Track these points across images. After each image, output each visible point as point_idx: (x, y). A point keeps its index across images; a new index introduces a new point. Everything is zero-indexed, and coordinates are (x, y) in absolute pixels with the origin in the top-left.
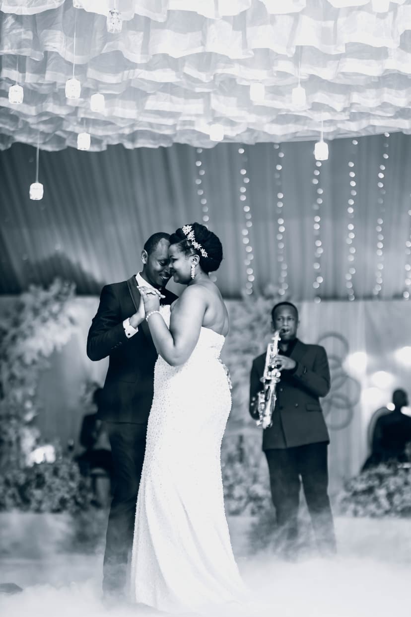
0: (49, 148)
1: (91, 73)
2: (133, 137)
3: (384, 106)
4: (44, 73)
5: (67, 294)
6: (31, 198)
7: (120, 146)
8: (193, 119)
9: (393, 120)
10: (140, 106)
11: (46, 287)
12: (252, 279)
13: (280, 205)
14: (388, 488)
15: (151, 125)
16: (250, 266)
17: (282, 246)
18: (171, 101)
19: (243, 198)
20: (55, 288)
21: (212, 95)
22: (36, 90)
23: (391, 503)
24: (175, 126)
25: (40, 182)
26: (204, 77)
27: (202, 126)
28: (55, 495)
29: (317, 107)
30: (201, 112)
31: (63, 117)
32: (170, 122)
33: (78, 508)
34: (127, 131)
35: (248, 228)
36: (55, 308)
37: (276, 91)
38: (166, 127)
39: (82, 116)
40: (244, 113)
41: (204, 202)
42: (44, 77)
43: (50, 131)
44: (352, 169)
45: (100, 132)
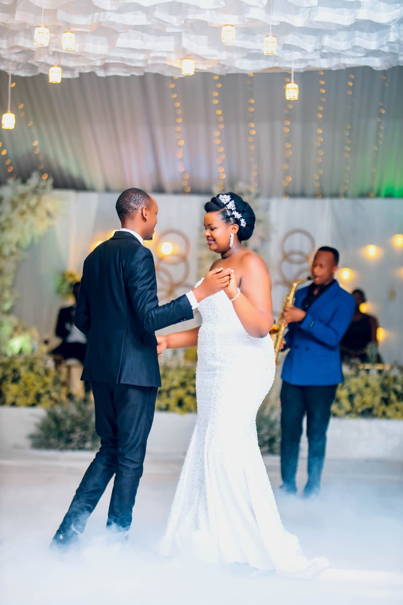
0: (22, 74)
1: (62, 15)
2: (105, 67)
3: (355, 48)
4: (14, 12)
5: (44, 188)
6: (3, 127)
7: (92, 74)
8: (165, 55)
9: (363, 58)
10: (112, 43)
11: (24, 181)
12: (224, 176)
13: (252, 109)
14: (349, 389)
15: (122, 59)
16: (221, 165)
17: (253, 148)
18: (142, 39)
19: (216, 102)
20: (33, 181)
21: (183, 34)
22: (7, 27)
23: (352, 404)
24: (146, 61)
25: (12, 112)
26: (174, 20)
27: (174, 61)
28: (30, 390)
29: (287, 47)
30: (172, 49)
31: (35, 50)
32: (141, 57)
33: (52, 403)
34: (99, 63)
35: (219, 130)
36: (33, 201)
37: (248, 31)
38: (138, 60)
39: (54, 49)
40: (214, 52)
41: (178, 104)
42: (14, 17)
43: (22, 61)
44: (322, 87)
45: (71, 64)
